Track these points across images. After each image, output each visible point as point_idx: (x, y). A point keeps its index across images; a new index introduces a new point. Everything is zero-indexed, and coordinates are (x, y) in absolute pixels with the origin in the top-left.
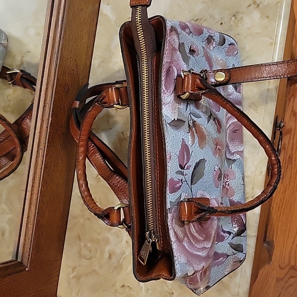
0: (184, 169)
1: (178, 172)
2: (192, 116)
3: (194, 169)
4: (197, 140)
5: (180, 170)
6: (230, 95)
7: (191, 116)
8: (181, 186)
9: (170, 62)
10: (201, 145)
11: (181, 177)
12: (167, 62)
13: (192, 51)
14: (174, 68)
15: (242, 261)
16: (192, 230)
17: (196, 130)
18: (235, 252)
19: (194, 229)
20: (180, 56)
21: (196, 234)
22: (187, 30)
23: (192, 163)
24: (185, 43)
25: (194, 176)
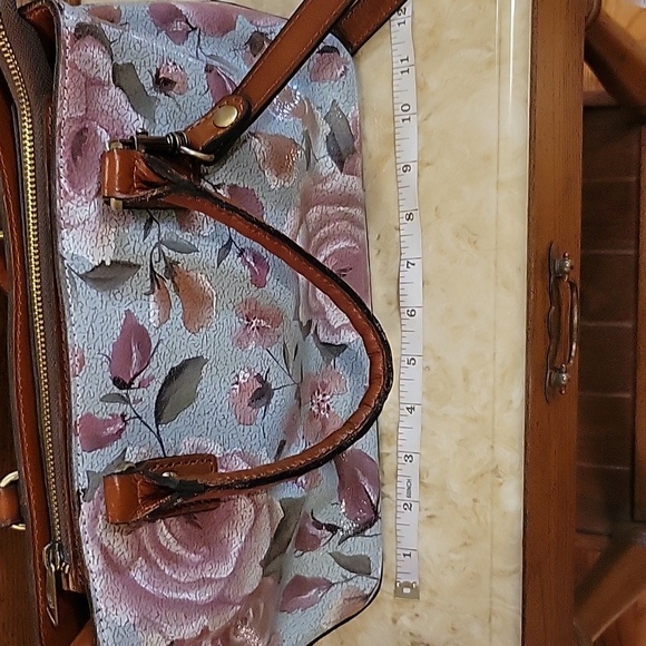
0: (129, 387)
1: (107, 399)
2: (164, 248)
3: (165, 385)
4: (177, 311)
5: (116, 390)
6: (324, 180)
7: (161, 251)
8: (121, 430)
9: (82, 119)
10: (192, 321)
11: (118, 408)
12: (69, 119)
13: (163, 84)
14: (99, 130)
15: (367, 596)
16: (161, 538)
17: (175, 285)
18: (349, 575)
19: (169, 536)
20: (123, 98)
21: (175, 548)
22: (179, 26)
23: (158, 370)
24: (137, 63)
25: (166, 402)
